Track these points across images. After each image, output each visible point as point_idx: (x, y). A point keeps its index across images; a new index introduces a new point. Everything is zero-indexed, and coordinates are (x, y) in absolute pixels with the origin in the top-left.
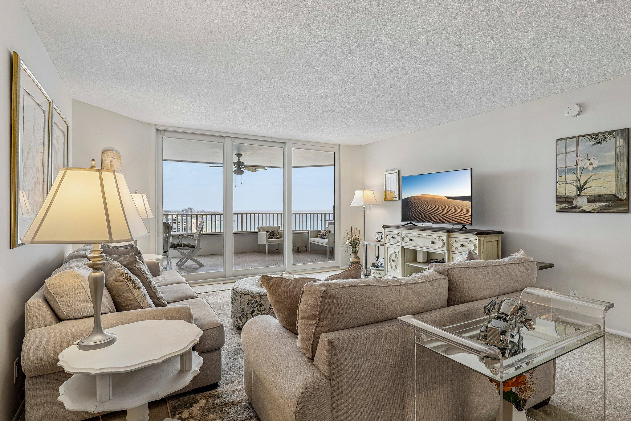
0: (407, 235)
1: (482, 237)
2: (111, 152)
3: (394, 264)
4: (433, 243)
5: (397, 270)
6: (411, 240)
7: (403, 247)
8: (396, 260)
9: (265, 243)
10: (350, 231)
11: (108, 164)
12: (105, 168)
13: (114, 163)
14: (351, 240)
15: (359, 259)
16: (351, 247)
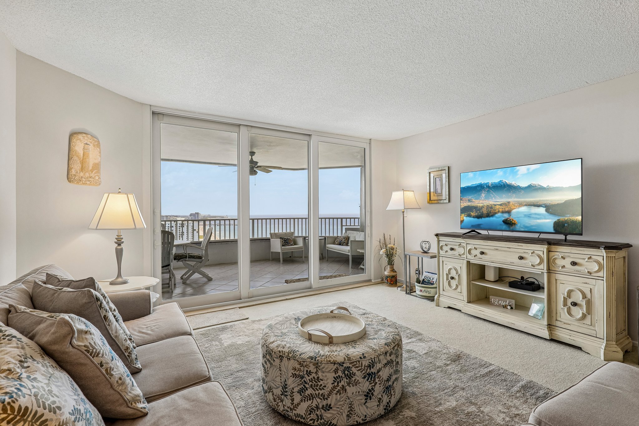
0: (476, 246)
1: (613, 253)
2: (84, 135)
3: (454, 283)
4: (521, 258)
5: (459, 290)
6: (482, 253)
7: (468, 263)
8: (457, 277)
9: (279, 251)
10: (382, 239)
11: (79, 152)
12: (75, 158)
13: (88, 151)
14: (387, 249)
15: (396, 272)
16: (387, 258)
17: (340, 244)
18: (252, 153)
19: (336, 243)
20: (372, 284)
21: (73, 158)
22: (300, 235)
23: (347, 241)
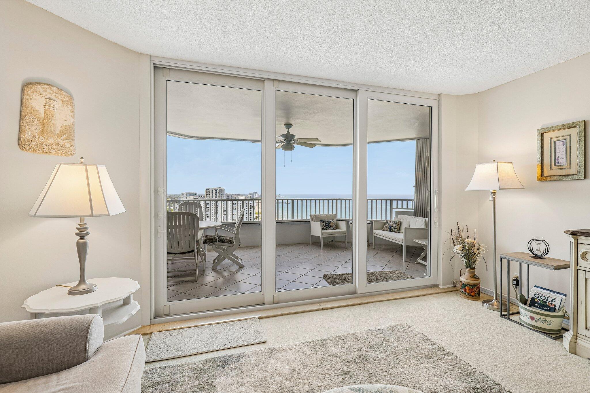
2: (45, 86)
9: (319, 235)
10: (455, 230)
11: (37, 109)
12: (30, 117)
13: (53, 108)
14: (464, 246)
15: (478, 278)
16: (465, 258)
17: (390, 230)
18: (288, 126)
19: (385, 229)
20: (440, 291)
21: (27, 117)
22: (343, 218)
23: (398, 227)
